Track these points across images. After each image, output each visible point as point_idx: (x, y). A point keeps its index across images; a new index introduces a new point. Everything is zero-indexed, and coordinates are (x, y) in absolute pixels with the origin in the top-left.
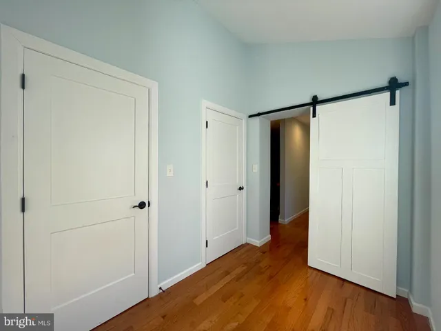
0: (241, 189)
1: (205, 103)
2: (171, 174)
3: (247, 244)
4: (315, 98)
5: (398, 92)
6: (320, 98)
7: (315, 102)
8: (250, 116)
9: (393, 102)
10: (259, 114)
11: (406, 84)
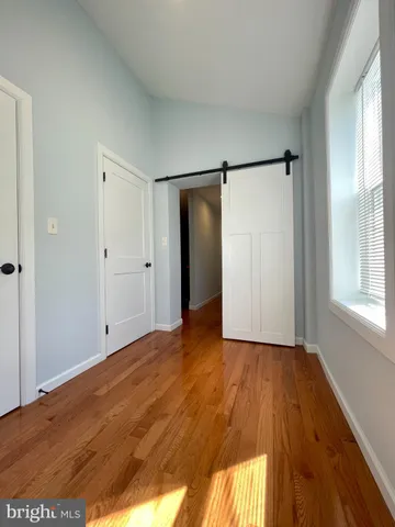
0: (148, 265)
1: (101, 149)
2: (55, 231)
3: (156, 331)
4: (225, 163)
5: (291, 163)
6: (230, 165)
7: (226, 168)
8: (157, 181)
9: (288, 173)
10: (167, 179)
11: (297, 157)
